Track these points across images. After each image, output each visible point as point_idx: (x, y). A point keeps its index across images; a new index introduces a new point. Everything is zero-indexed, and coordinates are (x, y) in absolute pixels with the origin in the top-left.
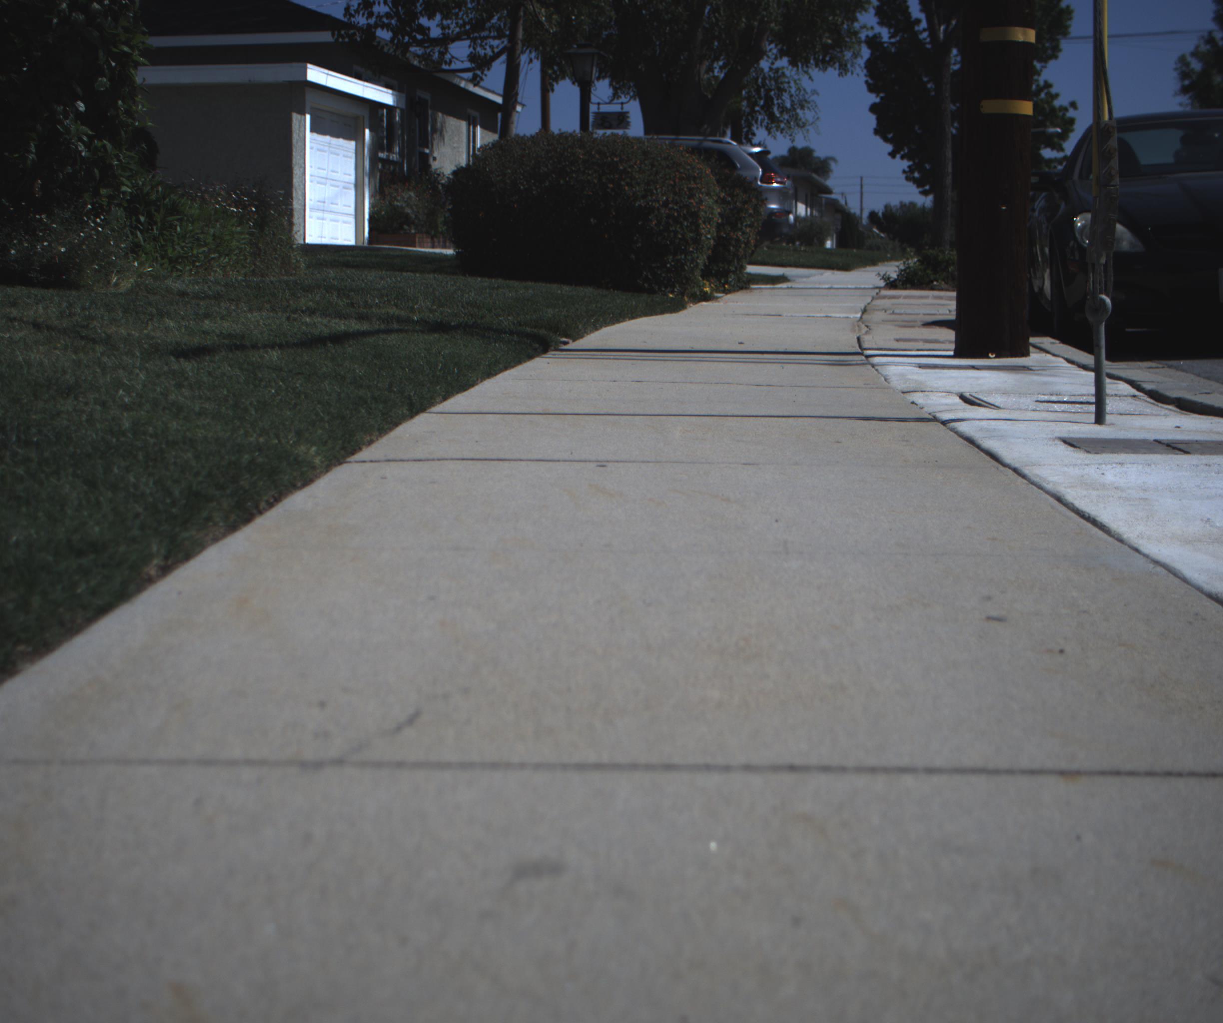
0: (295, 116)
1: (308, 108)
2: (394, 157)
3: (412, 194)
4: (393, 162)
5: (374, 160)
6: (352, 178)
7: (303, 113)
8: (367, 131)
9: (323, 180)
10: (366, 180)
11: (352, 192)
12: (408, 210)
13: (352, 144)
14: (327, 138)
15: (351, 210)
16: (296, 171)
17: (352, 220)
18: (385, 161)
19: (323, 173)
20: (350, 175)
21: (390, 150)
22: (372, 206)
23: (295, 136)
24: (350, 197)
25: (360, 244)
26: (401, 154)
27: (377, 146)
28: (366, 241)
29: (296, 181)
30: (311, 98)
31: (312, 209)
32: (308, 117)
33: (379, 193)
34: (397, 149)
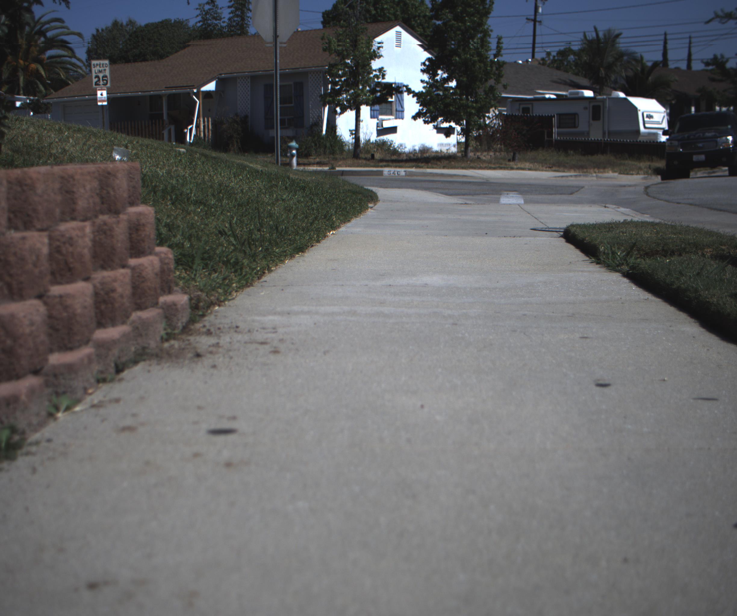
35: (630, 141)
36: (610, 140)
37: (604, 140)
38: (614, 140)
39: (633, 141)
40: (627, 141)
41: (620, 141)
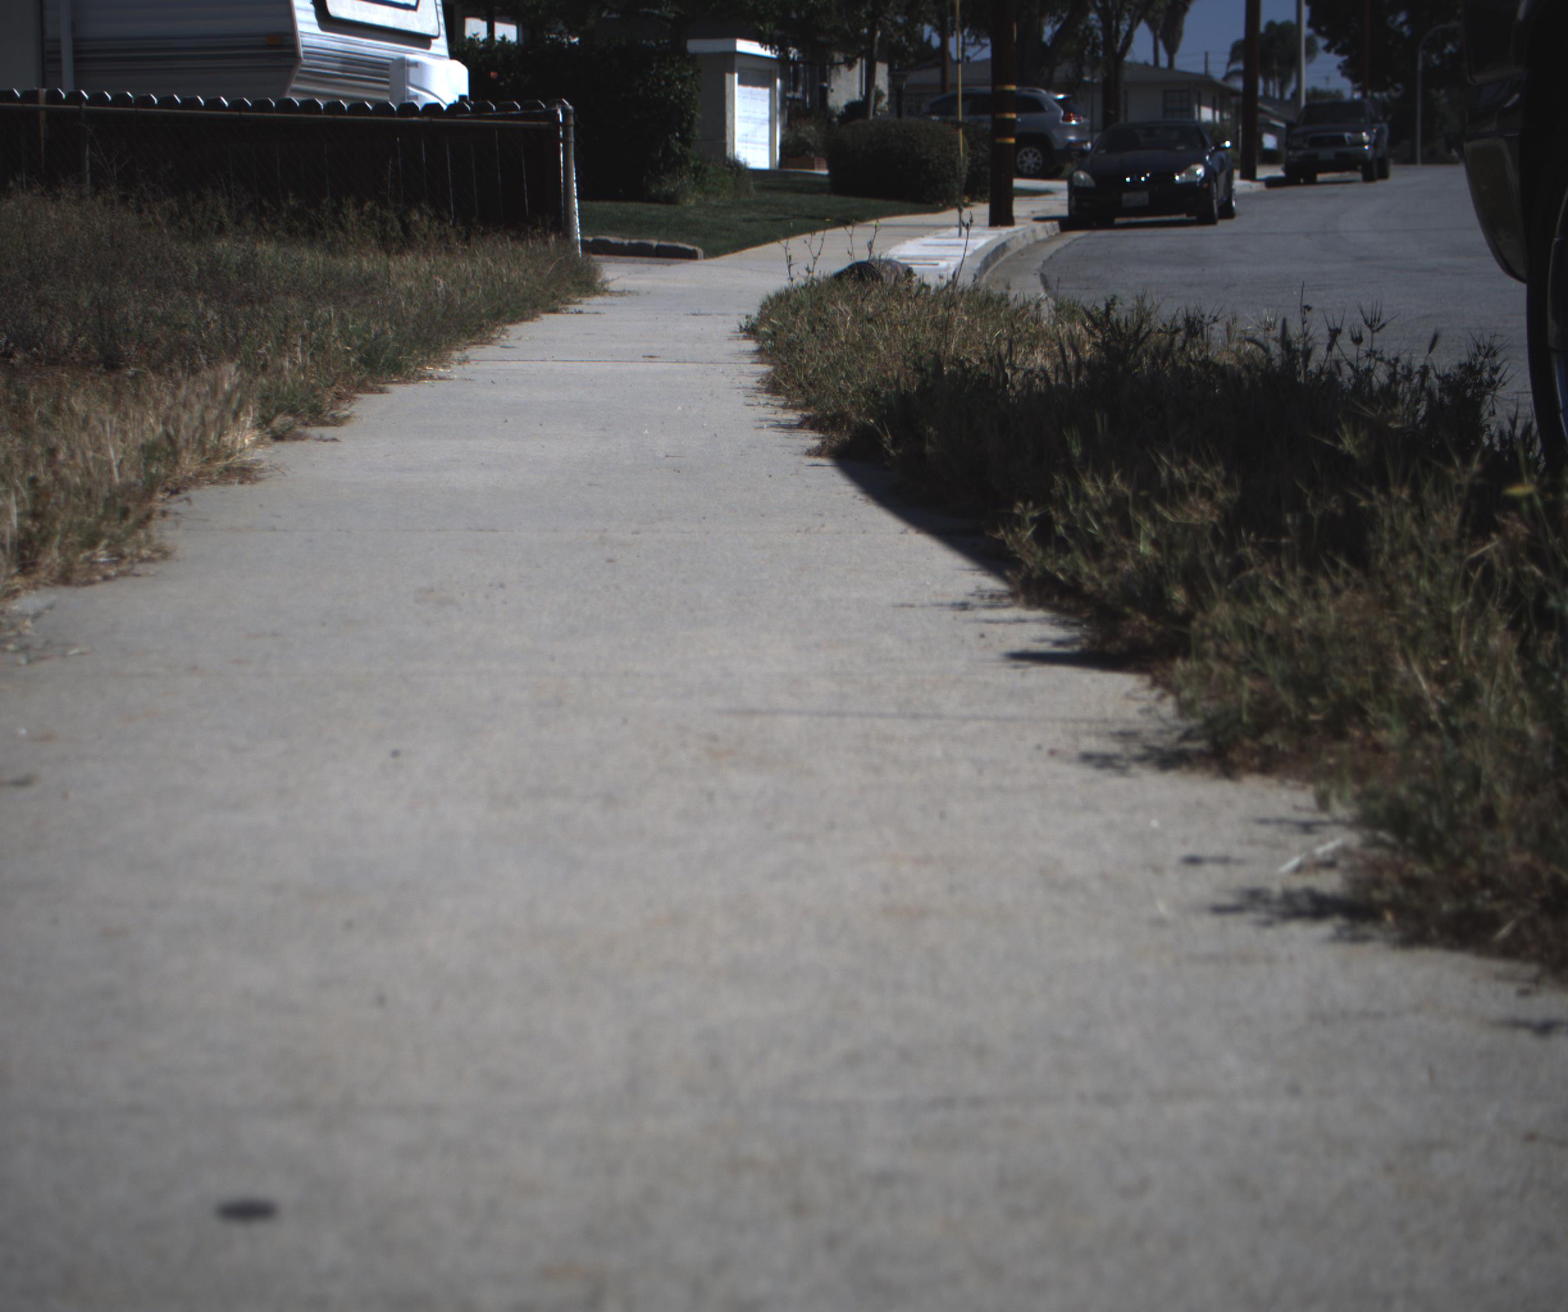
0: (728, 76)
1: (736, 68)
2: (798, 95)
3: (813, 128)
4: (798, 100)
5: (783, 99)
6: (766, 116)
7: (732, 72)
8: (778, 82)
9: (747, 119)
10: (778, 117)
11: (766, 127)
12: (809, 140)
13: (766, 91)
14: (749, 89)
15: (766, 140)
16: (729, 115)
17: (767, 148)
18: (792, 100)
19: (746, 114)
20: (765, 114)
21: (795, 90)
22: (782, 136)
23: (728, 90)
24: (765, 130)
25: (773, 168)
26: (804, 93)
27: (785, 89)
28: (777, 163)
29: (728, 122)
30: (738, 62)
31: (739, 141)
32: (736, 76)
33: (788, 127)
34: (800, 88)
35: (237, 105)
36: (97, 98)
37: (54, 97)
38: (120, 99)
39: (262, 105)
40: (215, 104)
41: (167, 102)
